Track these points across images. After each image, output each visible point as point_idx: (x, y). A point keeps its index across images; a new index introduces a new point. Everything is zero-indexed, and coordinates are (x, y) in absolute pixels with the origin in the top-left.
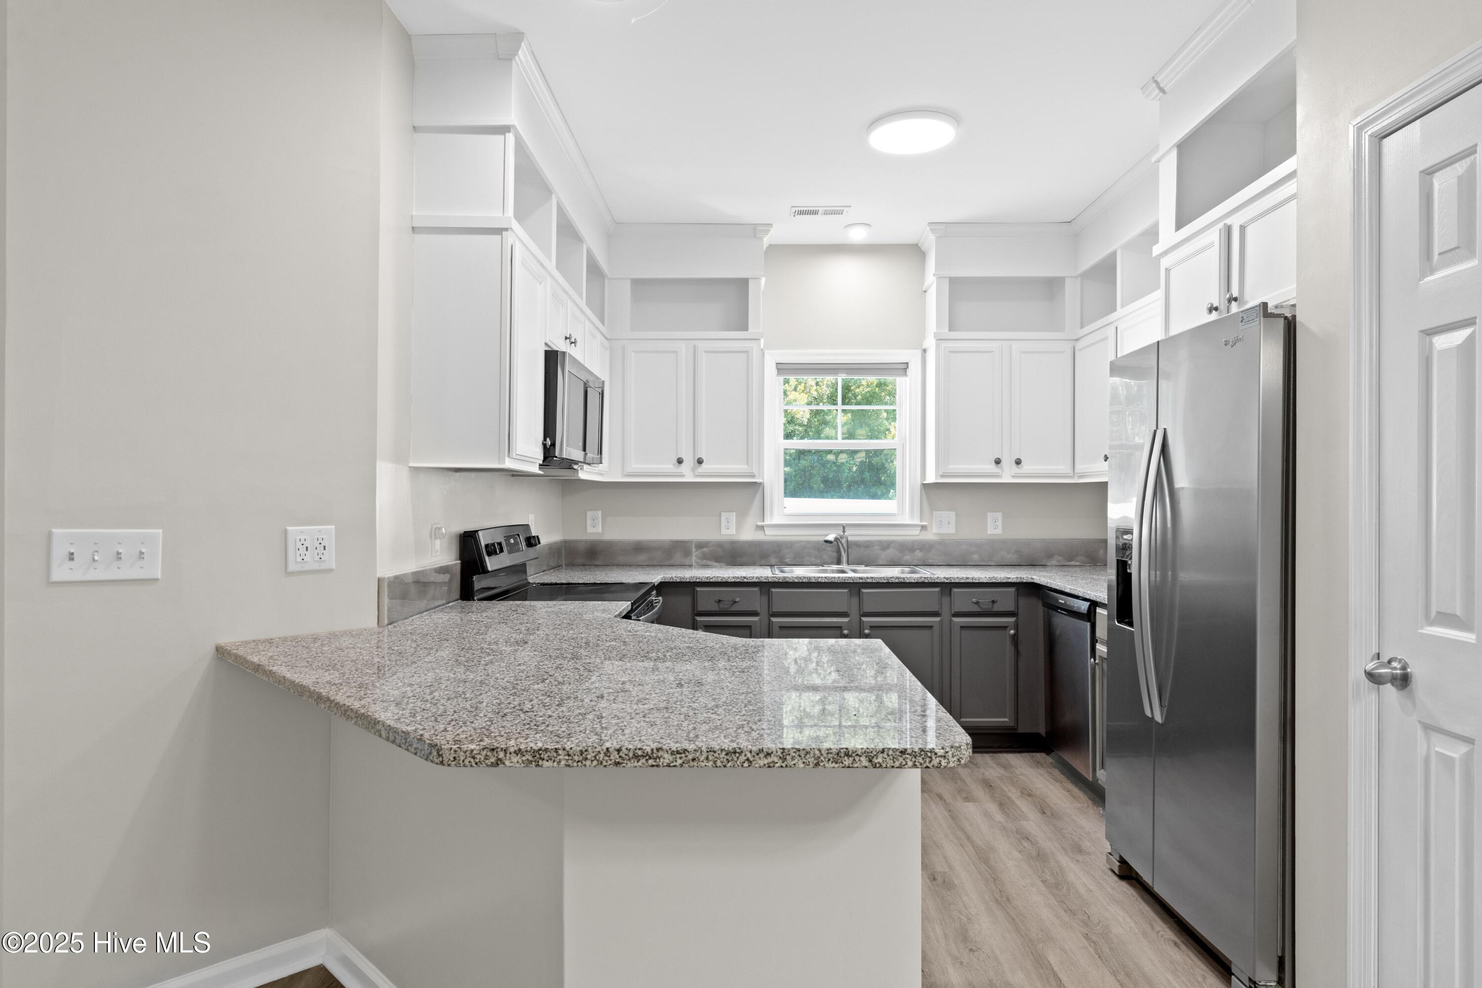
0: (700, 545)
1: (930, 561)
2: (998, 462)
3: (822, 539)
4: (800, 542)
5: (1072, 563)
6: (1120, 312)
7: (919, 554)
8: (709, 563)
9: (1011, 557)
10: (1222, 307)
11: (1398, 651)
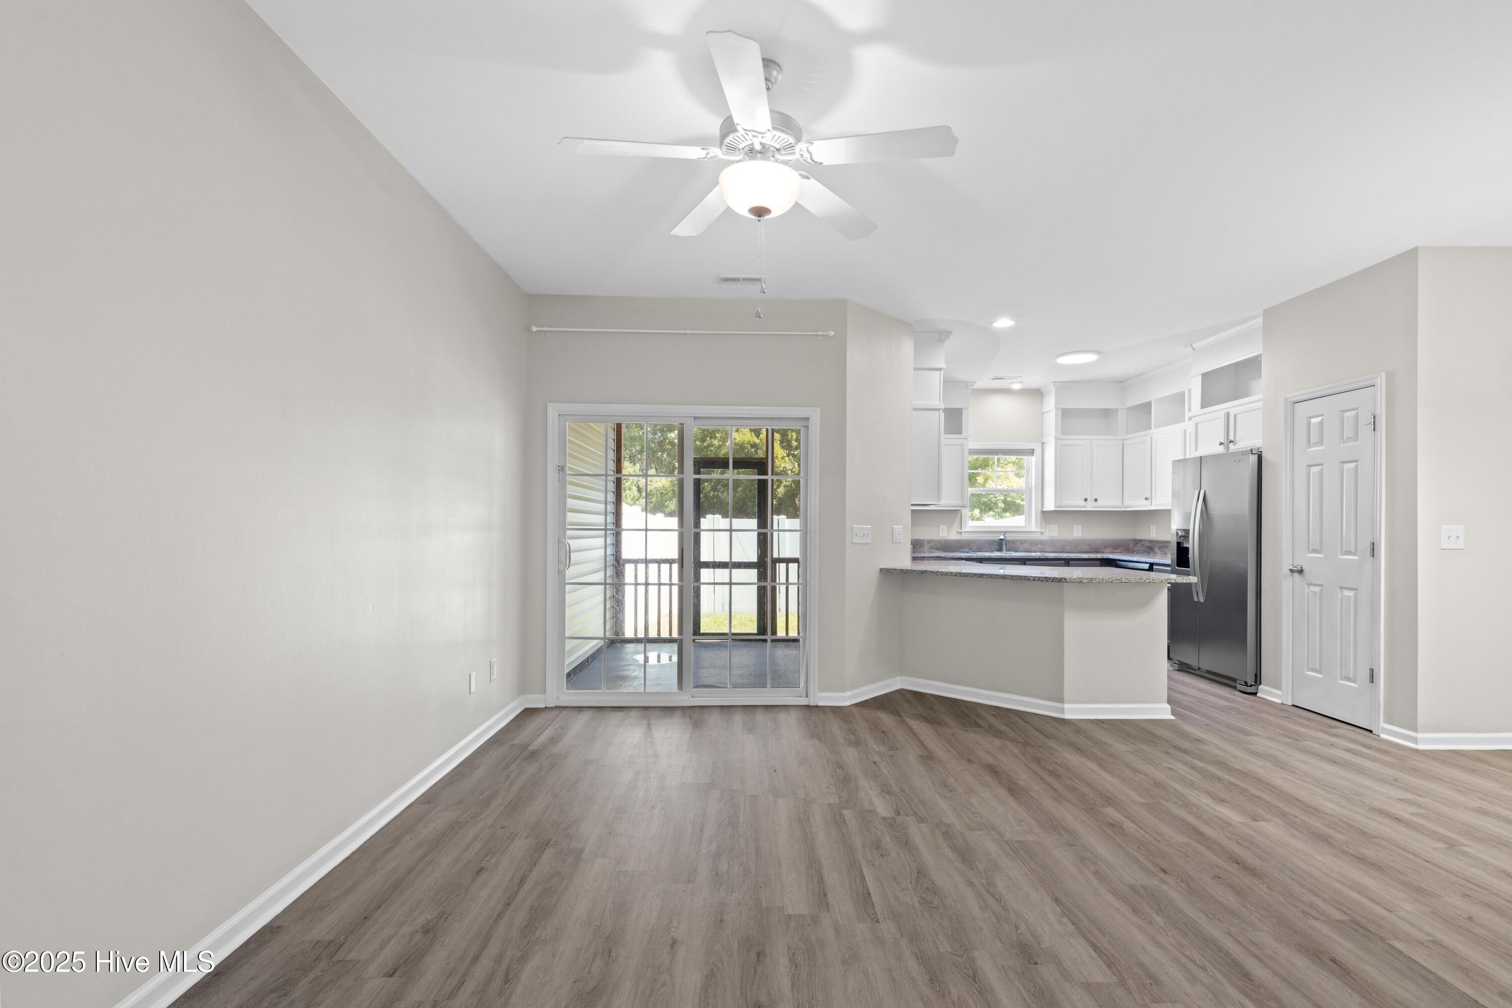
0: (929, 542)
1: (1046, 550)
2: (1086, 500)
4: (980, 540)
5: (1117, 551)
6: (1153, 430)
7: (1039, 546)
8: (934, 551)
9: (1085, 548)
10: (1225, 443)
11: (1299, 563)
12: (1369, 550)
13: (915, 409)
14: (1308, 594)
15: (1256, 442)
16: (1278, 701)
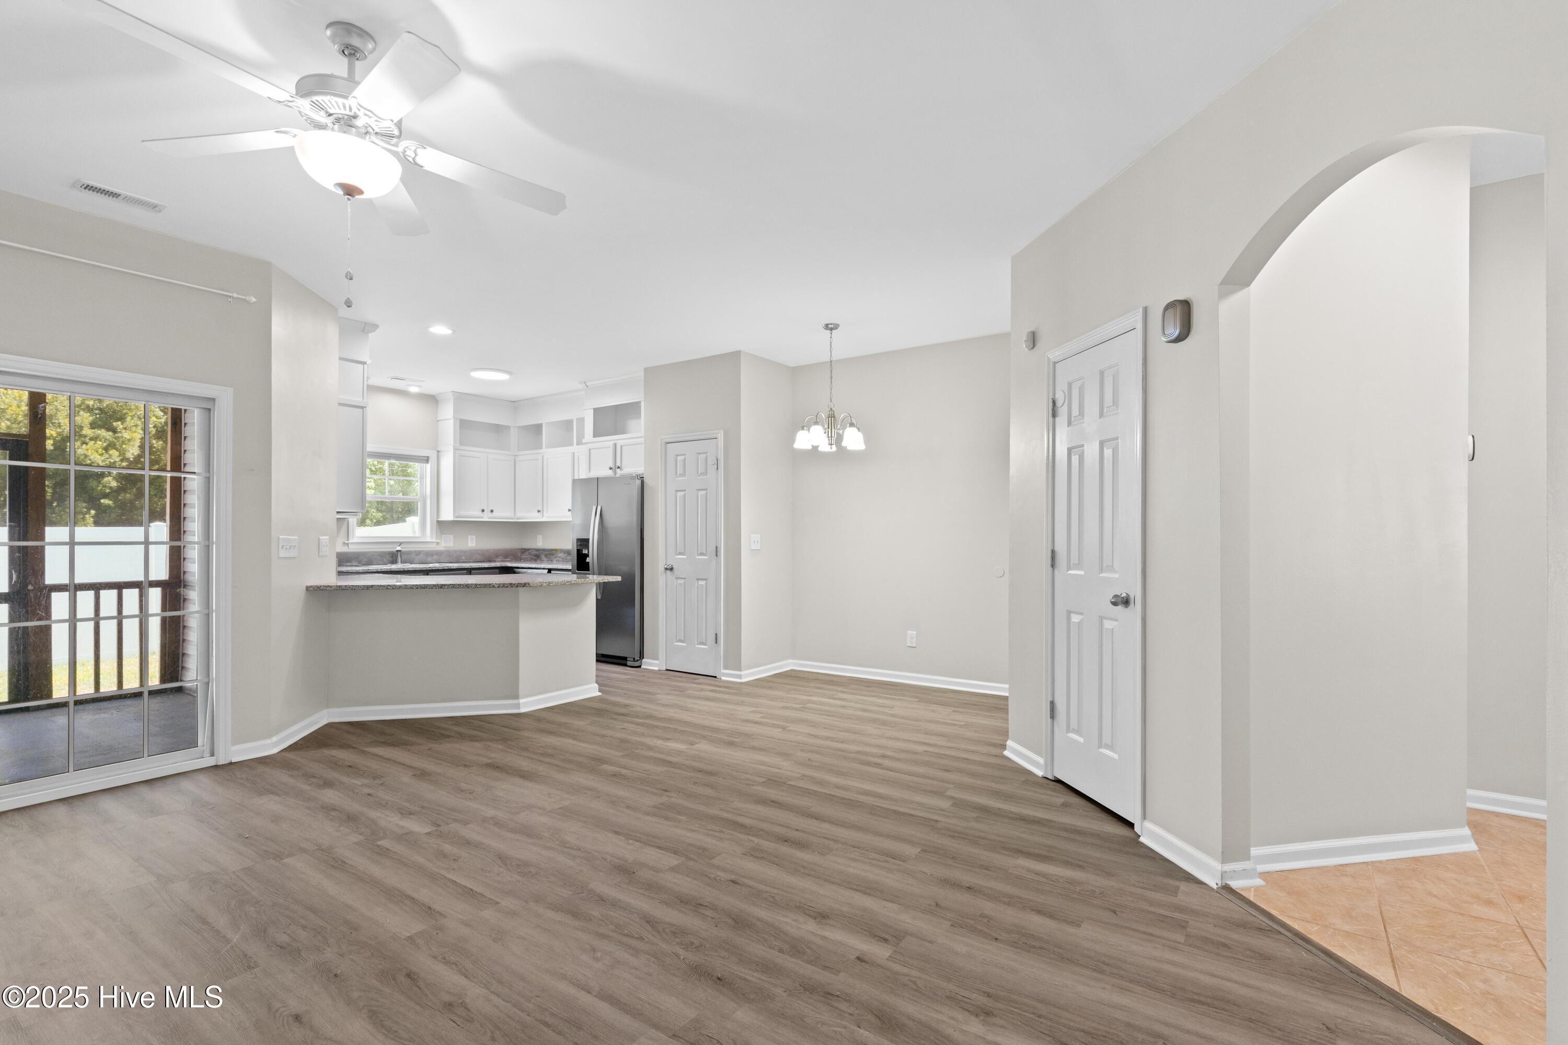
1: (441, 561)
2: (483, 511)
3: (395, 550)
4: (372, 552)
5: (507, 559)
6: (544, 450)
7: (435, 557)
9: (479, 558)
10: (614, 468)
11: (670, 562)
12: (715, 552)
13: (340, 404)
14: (676, 586)
15: (640, 470)
16: (656, 669)
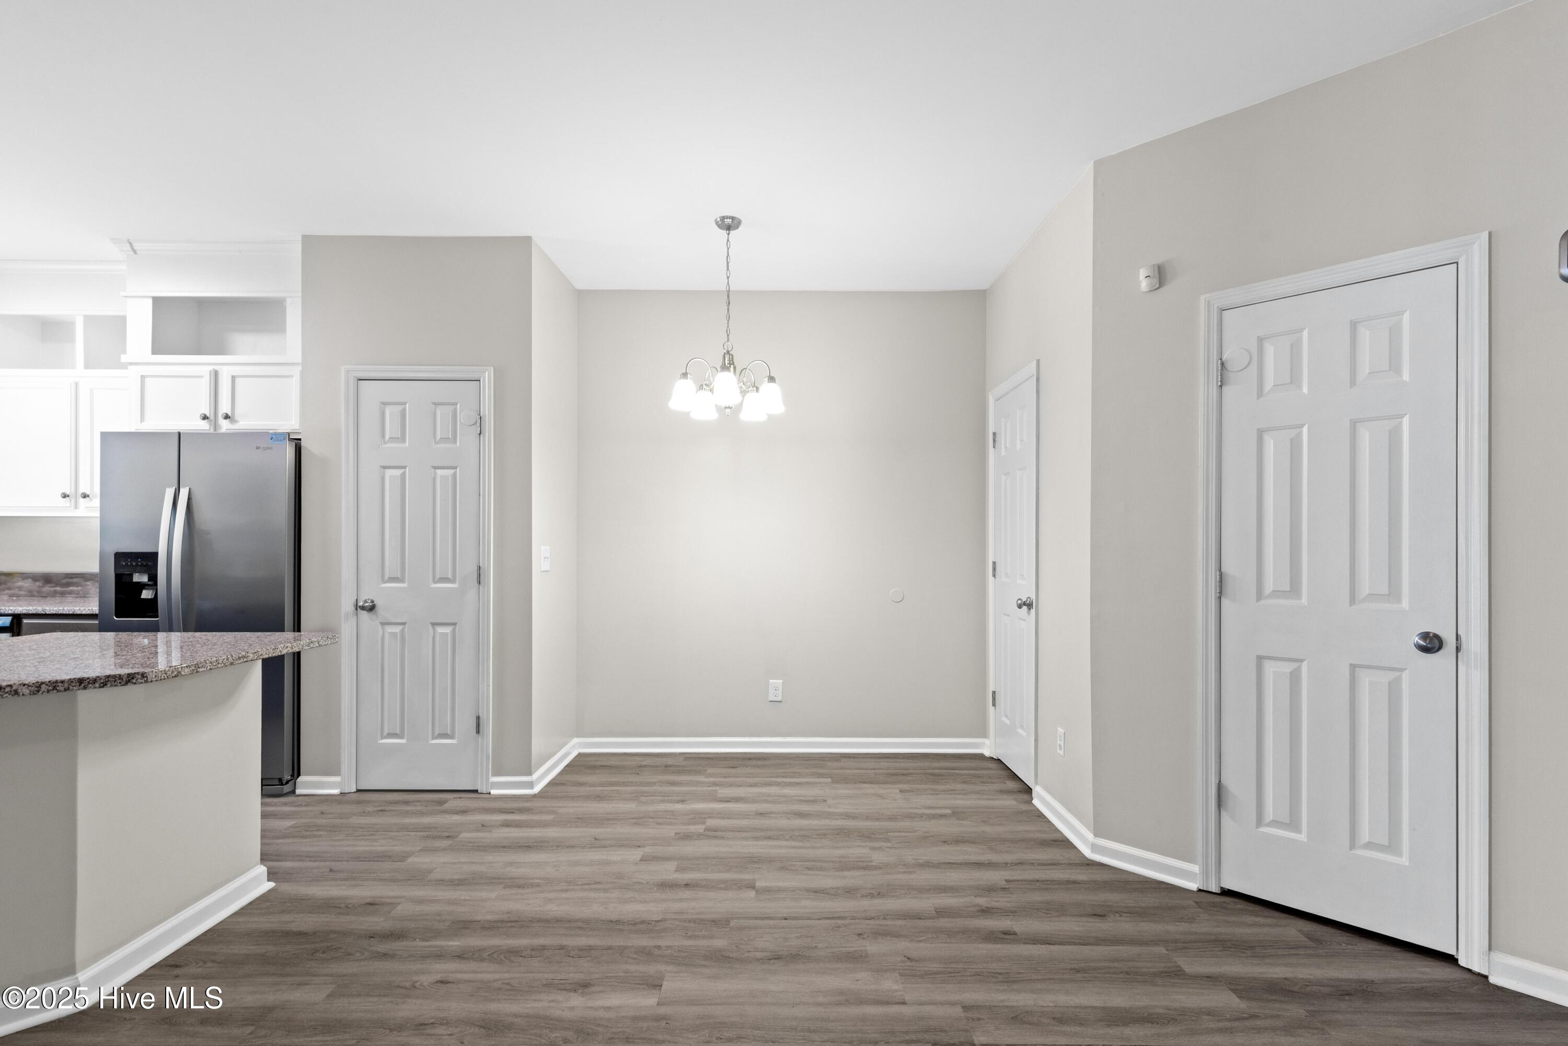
10: (212, 417)
11: (366, 596)
12: (475, 576)
14: (383, 638)
15: (290, 423)
16: (336, 791)
